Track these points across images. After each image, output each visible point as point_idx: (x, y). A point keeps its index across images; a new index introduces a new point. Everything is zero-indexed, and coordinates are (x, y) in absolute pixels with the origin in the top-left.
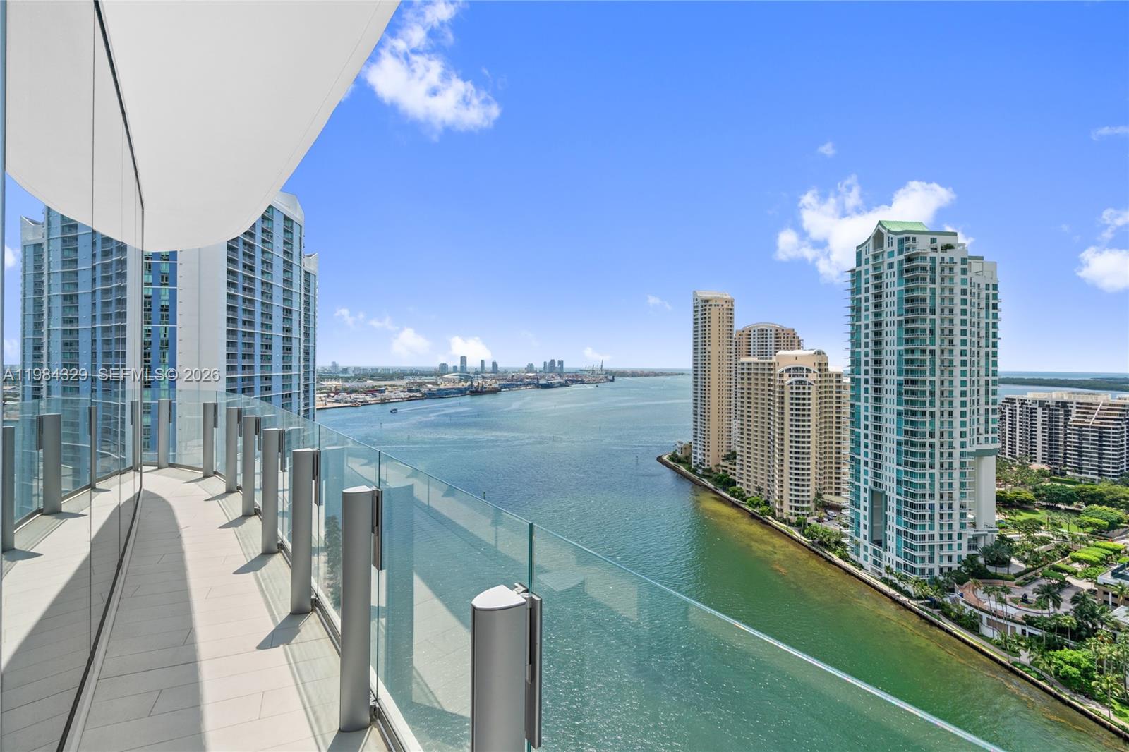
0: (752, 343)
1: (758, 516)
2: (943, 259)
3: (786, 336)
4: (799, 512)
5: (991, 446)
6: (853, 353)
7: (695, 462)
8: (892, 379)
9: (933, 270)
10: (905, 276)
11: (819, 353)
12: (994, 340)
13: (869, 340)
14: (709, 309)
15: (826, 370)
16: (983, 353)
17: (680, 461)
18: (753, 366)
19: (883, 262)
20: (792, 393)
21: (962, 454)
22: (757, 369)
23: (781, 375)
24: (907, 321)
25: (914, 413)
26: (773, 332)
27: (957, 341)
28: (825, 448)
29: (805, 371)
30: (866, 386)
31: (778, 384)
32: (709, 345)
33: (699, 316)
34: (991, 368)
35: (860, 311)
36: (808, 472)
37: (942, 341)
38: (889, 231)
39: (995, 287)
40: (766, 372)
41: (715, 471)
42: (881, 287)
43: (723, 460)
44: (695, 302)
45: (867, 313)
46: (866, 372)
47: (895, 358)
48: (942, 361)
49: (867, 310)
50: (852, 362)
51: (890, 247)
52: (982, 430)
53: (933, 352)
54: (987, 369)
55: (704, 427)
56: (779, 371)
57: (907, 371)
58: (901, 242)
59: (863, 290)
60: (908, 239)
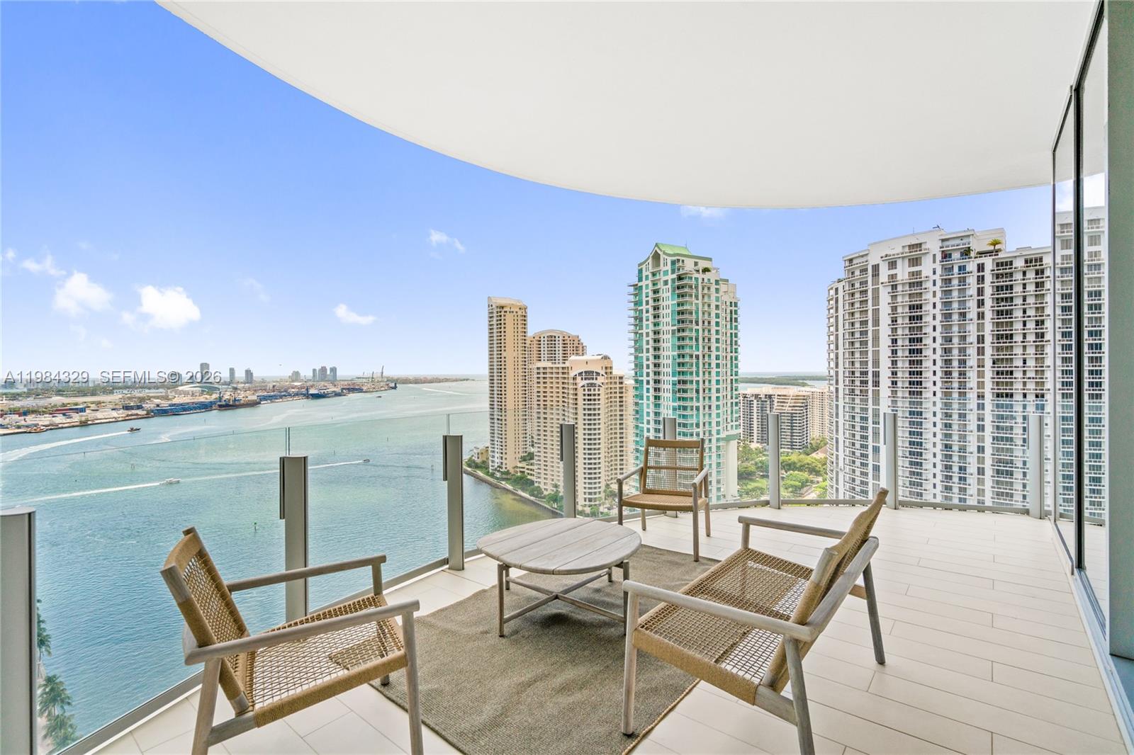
0: (542, 349)
1: (557, 511)
2: (703, 279)
3: (572, 342)
4: (593, 503)
5: (735, 432)
6: (636, 357)
7: (492, 466)
8: (668, 380)
9: (697, 287)
10: (677, 292)
11: (606, 358)
12: (736, 347)
13: (649, 347)
14: (505, 316)
15: (611, 373)
16: (729, 358)
17: (477, 466)
18: (548, 370)
19: (660, 279)
20: (584, 395)
21: (718, 440)
22: (552, 373)
23: (574, 379)
24: (679, 331)
25: (685, 408)
26: (561, 338)
27: (713, 349)
28: (611, 443)
29: (595, 374)
30: (648, 386)
31: (572, 387)
32: (505, 350)
33: (494, 322)
34: (734, 370)
35: (642, 321)
36: (599, 466)
37: (704, 347)
38: (664, 253)
39: (736, 305)
40: (560, 375)
41: (512, 473)
42: (658, 300)
43: (520, 462)
44: (491, 308)
45: (647, 323)
46: (648, 375)
47: (670, 361)
48: (704, 364)
49: (647, 320)
50: (636, 365)
51: (666, 266)
52: (729, 420)
53: (697, 357)
54: (732, 370)
55: (501, 431)
56: (572, 374)
57: (679, 372)
58: (673, 263)
59: (644, 303)
60: (679, 260)
